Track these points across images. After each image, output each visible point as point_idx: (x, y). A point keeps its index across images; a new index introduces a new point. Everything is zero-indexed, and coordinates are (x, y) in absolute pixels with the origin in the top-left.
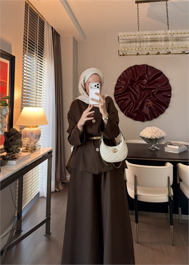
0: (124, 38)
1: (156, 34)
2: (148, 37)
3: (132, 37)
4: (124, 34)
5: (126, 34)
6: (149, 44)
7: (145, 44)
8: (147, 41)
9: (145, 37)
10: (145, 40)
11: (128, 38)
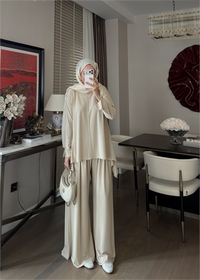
0: (155, 19)
1: (190, 13)
2: (182, 16)
3: (163, 18)
5: (156, 15)
6: (182, 24)
7: (178, 23)
8: (180, 21)
9: (178, 17)
10: (177, 20)
11: (159, 19)
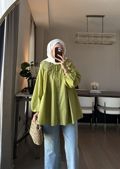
1: (97, 34)
4: (80, 33)
6: (93, 39)
7: (91, 38)
9: (91, 35)
